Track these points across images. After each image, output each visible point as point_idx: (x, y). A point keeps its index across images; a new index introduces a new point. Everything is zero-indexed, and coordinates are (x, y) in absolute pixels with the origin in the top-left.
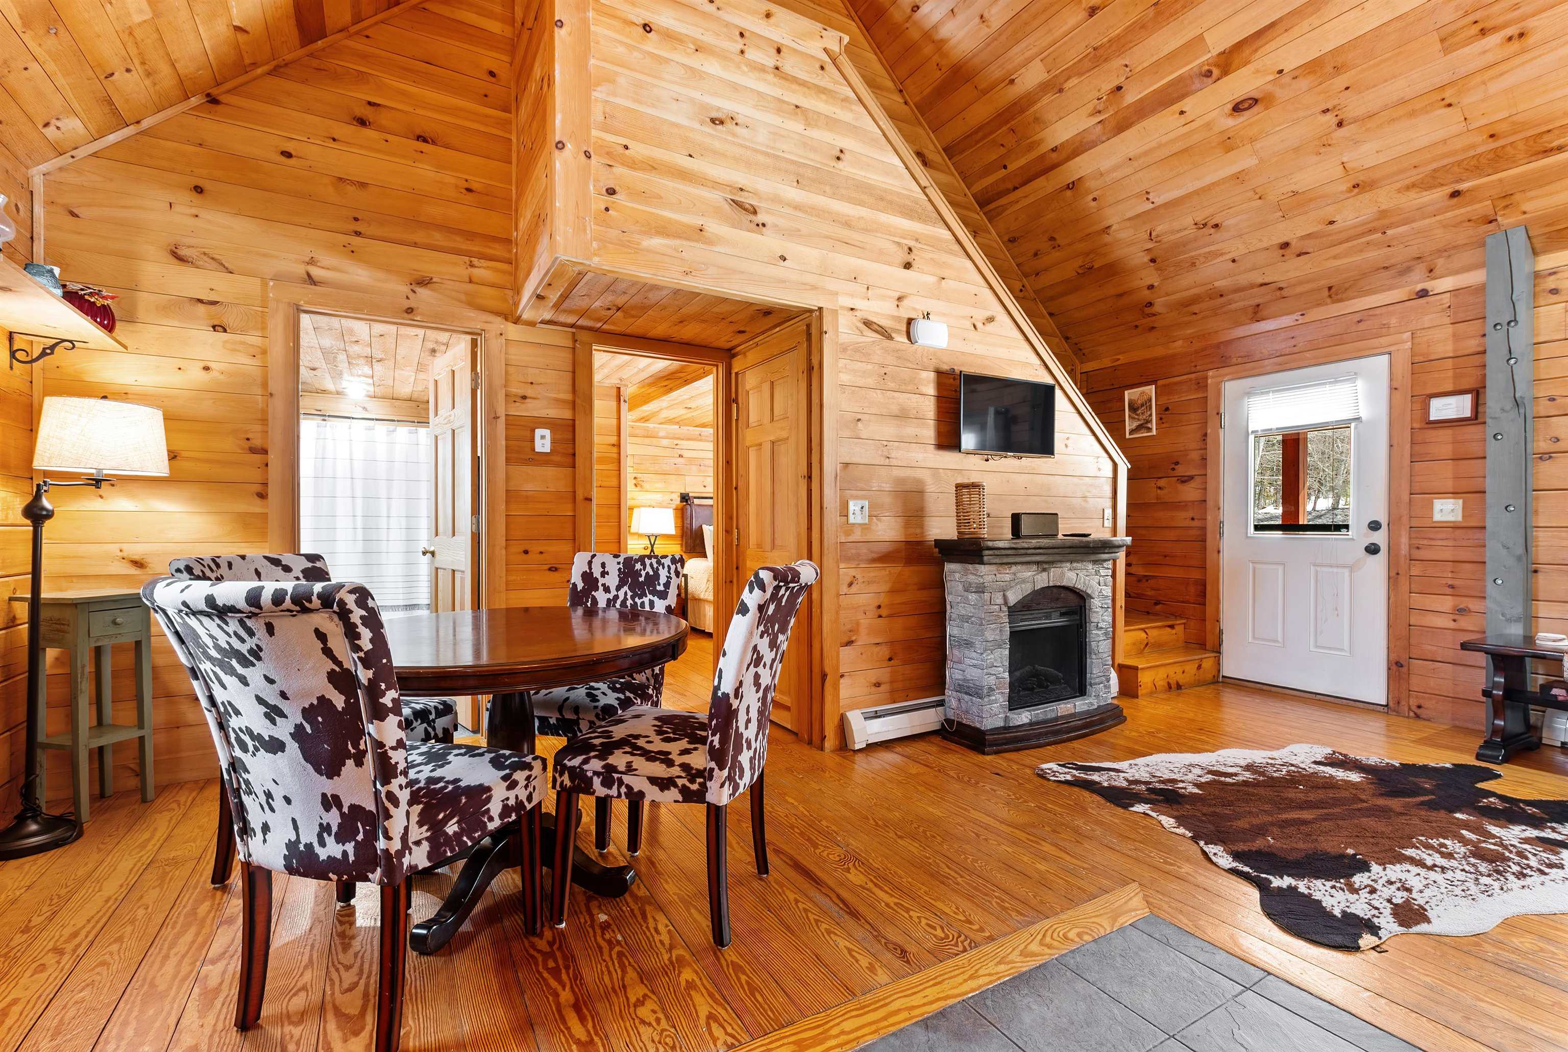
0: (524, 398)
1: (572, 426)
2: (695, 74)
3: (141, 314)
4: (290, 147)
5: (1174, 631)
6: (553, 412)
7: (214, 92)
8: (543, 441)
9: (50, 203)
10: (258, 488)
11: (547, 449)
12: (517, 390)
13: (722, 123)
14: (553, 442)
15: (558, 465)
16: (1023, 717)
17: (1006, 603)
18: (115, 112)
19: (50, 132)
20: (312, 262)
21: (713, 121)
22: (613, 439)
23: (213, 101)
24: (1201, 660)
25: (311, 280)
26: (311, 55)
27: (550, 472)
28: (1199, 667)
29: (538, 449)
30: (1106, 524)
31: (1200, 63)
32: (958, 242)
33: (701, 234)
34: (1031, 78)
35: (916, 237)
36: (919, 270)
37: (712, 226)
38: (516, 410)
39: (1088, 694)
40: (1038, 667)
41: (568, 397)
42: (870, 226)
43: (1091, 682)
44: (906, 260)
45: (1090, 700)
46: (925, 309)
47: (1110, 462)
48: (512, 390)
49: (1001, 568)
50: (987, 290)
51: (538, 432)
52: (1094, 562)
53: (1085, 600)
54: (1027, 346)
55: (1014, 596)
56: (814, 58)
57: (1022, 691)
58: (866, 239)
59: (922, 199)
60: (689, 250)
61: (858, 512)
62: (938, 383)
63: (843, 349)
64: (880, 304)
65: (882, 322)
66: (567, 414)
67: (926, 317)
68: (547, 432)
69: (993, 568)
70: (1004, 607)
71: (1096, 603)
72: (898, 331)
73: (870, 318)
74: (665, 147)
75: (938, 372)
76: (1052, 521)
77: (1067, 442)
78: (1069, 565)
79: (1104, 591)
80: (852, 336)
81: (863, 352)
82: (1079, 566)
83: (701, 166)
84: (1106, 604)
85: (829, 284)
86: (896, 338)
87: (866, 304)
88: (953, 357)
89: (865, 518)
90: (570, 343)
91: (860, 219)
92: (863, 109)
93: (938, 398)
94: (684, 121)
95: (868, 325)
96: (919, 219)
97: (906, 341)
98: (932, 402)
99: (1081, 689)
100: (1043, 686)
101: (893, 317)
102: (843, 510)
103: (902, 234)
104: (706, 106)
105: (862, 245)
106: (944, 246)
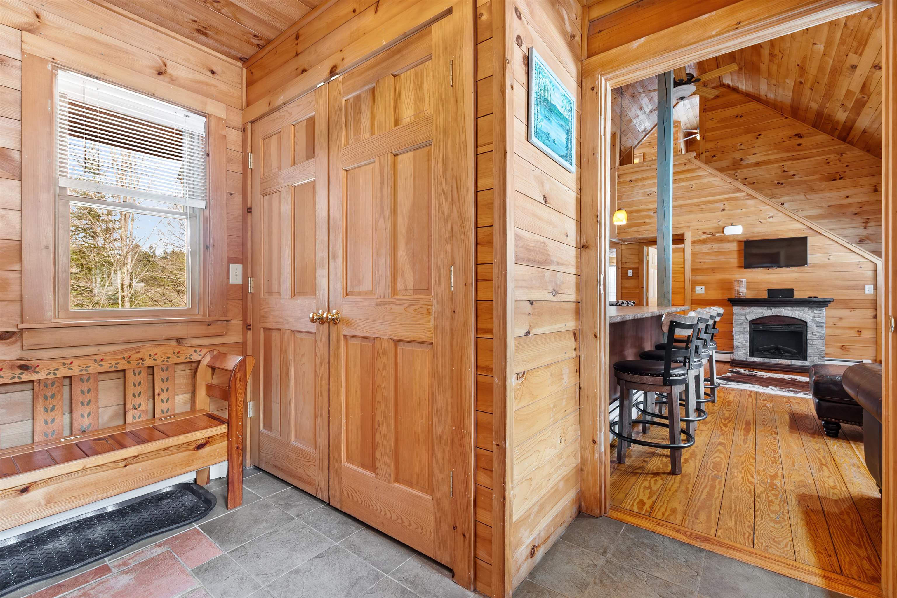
0: (626, 263)
1: (638, 268)
2: (643, 186)
6: (633, 265)
8: (630, 273)
11: (631, 275)
13: (652, 194)
14: (633, 273)
15: (635, 279)
16: (757, 360)
17: (747, 320)
21: (648, 195)
22: (682, 266)
27: (632, 281)
29: (629, 275)
30: (867, 292)
31: (858, 95)
32: (749, 195)
33: (645, 223)
34: (815, 106)
35: (727, 200)
36: (729, 210)
37: (648, 221)
38: (625, 266)
39: (807, 360)
40: (780, 346)
41: (637, 261)
42: (705, 203)
43: (808, 355)
44: (722, 208)
45: (805, 362)
46: (732, 222)
47: (870, 263)
48: (623, 261)
49: (744, 308)
50: (768, 207)
51: (629, 271)
52: (810, 307)
53: (806, 323)
54: (796, 222)
55: (750, 317)
56: (682, 164)
57: (766, 353)
58: (704, 207)
59: (730, 187)
60: (641, 228)
61: (700, 290)
62: (739, 246)
63: (694, 242)
64: (710, 226)
65: (711, 231)
66: (637, 265)
67: (732, 225)
68: (631, 271)
69: (739, 308)
70: (746, 321)
71: (811, 324)
72: (718, 232)
73: (705, 231)
74: (635, 206)
75: (739, 242)
76: (791, 292)
77: (830, 258)
78: (790, 308)
79: (818, 320)
80: (697, 238)
81: (703, 242)
82: (798, 309)
83: (645, 207)
84: (820, 326)
85: (687, 225)
86: (717, 235)
87: (704, 227)
88: (748, 235)
89: (703, 292)
90: (638, 247)
91: (701, 202)
92: (701, 169)
93: (739, 250)
94: (640, 198)
95: (704, 233)
96: (729, 193)
97: (723, 235)
98: (736, 253)
99: (805, 358)
100: (780, 353)
101: (716, 228)
102: (693, 290)
103: (720, 201)
104: (646, 192)
105: (702, 210)
106: (742, 198)
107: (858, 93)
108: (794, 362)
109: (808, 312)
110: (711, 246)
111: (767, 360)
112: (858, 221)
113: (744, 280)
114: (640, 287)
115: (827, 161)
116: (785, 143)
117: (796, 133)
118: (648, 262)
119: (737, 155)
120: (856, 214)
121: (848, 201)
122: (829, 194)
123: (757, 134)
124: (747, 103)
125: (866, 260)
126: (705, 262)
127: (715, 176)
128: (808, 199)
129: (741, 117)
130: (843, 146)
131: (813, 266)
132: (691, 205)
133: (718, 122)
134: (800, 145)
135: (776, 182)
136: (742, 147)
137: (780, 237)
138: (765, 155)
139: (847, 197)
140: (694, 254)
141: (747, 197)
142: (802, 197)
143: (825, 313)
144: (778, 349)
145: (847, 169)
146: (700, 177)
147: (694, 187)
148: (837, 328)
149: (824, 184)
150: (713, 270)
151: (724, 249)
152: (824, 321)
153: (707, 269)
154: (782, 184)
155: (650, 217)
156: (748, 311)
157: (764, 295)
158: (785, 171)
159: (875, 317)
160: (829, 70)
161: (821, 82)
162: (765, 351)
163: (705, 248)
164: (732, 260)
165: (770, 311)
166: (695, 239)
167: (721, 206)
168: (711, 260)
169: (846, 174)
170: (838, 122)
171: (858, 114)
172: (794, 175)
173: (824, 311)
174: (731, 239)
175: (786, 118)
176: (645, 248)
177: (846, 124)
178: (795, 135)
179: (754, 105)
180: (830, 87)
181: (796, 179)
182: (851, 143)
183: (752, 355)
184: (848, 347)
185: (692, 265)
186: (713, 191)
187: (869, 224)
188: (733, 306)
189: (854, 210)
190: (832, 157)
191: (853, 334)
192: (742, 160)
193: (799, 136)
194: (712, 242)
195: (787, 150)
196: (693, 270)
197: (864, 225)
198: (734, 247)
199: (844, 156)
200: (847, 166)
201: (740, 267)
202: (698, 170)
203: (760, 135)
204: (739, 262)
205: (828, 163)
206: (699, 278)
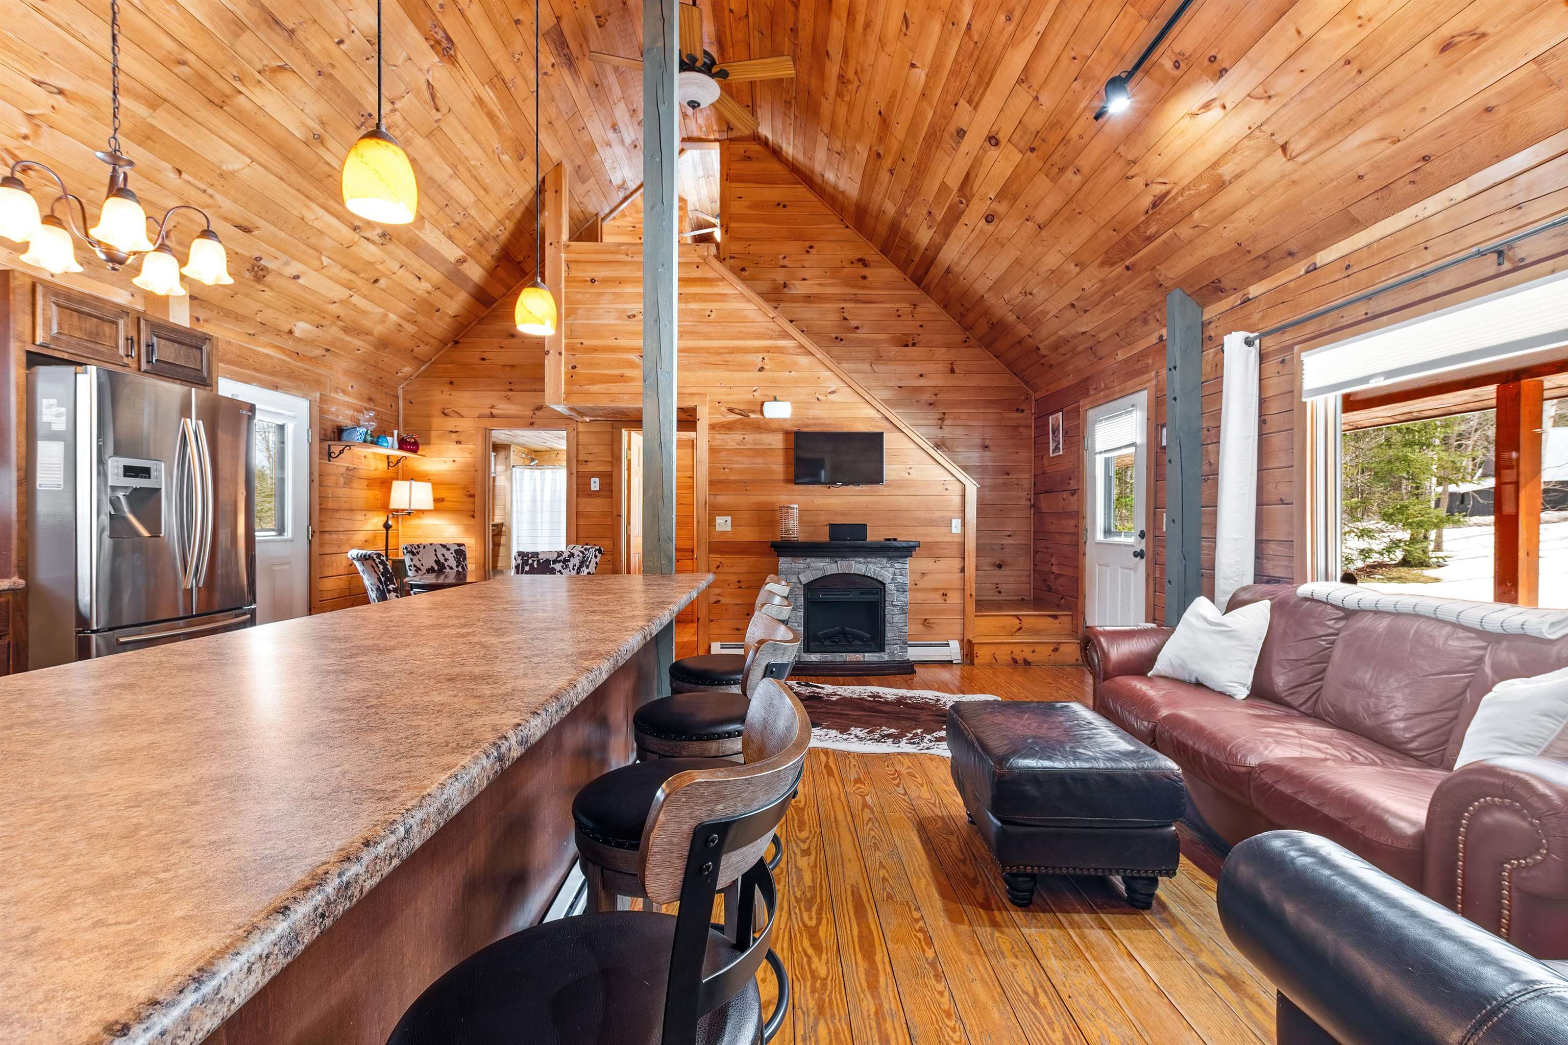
0: (586, 461)
1: (609, 475)
2: (618, 295)
3: (433, 440)
4: (484, 356)
5: (1058, 621)
6: (601, 468)
7: (457, 339)
8: (595, 484)
9: (404, 399)
10: (471, 513)
11: (597, 489)
12: (582, 457)
13: (634, 316)
14: (600, 484)
15: (604, 497)
16: (814, 658)
17: (801, 583)
18: (420, 360)
19: (400, 374)
20: (493, 407)
21: (629, 317)
23: (457, 342)
24: (1059, 643)
25: (492, 416)
26: (493, 311)
27: (599, 501)
28: (1056, 650)
29: (593, 489)
30: (954, 531)
31: (954, 196)
32: (802, 346)
33: (622, 378)
34: (890, 209)
35: (768, 350)
36: (771, 370)
37: (628, 372)
38: (582, 469)
39: (884, 651)
40: (847, 629)
41: (609, 459)
42: (732, 351)
43: (887, 642)
44: (760, 366)
45: (882, 654)
46: (775, 394)
47: (958, 483)
48: (581, 458)
49: (796, 560)
50: (829, 373)
51: (593, 480)
52: (890, 558)
53: (884, 585)
54: (868, 406)
55: (805, 578)
56: (691, 263)
57: (828, 643)
58: (730, 359)
59: (772, 325)
60: (615, 388)
61: (723, 524)
62: (786, 440)
63: (713, 427)
64: (740, 396)
65: (741, 407)
66: (608, 469)
67: (775, 399)
68: (597, 480)
69: (789, 559)
70: (799, 585)
71: (890, 587)
72: (753, 411)
73: (733, 406)
74: (602, 338)
75: (787, 433)
76: (861, 529)
77: (910, 471)
78: (862, 560)
79: (900, 579)
80: (719, 418)
81: (728, 427)
82: (873, 560)
83: (622, 342)
84: (902, 589)
85: (702, 390)
86: (752, 416)
87: (730, 398)
88: (800, 422)
89: (728, 528)
90: (610, 430)
91: (725, 348)
92: (726, 282)
93: (786, 450)
94: (613, 322)
95: (731, 410)
96: (771, 338)
97: (759, 416)
98: (781, 453)
99: (880, 647)
100: (848, 641)
101: (750, 402)
102: (712, 523)
103: (757, 350)
104: (625, 310)
105: (726, 363)
106: (791, 351)
107: (955, 190)
108: (869, 657)
109: (886, 567)
110: (741, 437)
111: (829, 657)
112: (933, 416)
113: (795, 506)
114: (615, 514)
115: (898, 313)
116: (846, 270)
117: (859, 257)
118: (629, 461)
119: (780, 276)
120: (931, 404)
121: (922, 382)
122: (901, 368)
123: (807, 244)
124: (792, 183)
125: (953, 479)
126: (731, 469)
127: (749, 301)
128: (875, 372)
129: (784, 206)
130: (917, 293)
131: (889, 485)
132: (707, 350)
133: (750, 207)
134: (864, 278)
135: (834, 335)
136: (786, 262)
137: (845, 430)
138: (819, 284)
139: (921, 376)
140: (713, 450)
141: (799, 350)
142: (866, 367)
143: (907, 566)
144: (845, 634)
145: (920, 331)
146: (722, 297)
147: (713, 316)
148: (918, 590)
149: (894, 351)
150: (743, 485)
151: (763, 444)
152: (907, 580)
153: (735, 482)
154: (842, 340)
155: (632, 365)
156: (802, 566)
157: (824, 536)
158: (845, 319)
159: (963, 570)
160: (923, 134)
161: (907, 158)
162: (825, 639)
163: (732, 440)
164: (775, 467)
165: (834, 566)
166: (714, 421)
167: (757, 359)
168: (742, 463)
169: (920, 338)
170: (916, 247)
171: (947, 236)
172: (857, 328)
173: (909, 564)
174: (774, 426)
175: (847, 227)
176: (624, 433)
177: (928, 252)
178: (859, 260)
179: (801, 190)
180: (918, 171)
181: (860, 334)
182: (927, 290)
183: (807, 649)
184: (931, 621)
185: (710, 474)
186: (747, 330)
187: (946, 423)
188: (779, 556)
189: (927, 397)
190: (905, 307)
191: (937, 597)
192: (785, 285)
193: (864, 262)
194: (743, 429)
195: (848, 283)
196: (712, 483)
197: (939, 422)
198: (777, 441)
199: (918, 309)
200: (921, 326)
201: (788, 481)
202: (720, 283)
203: (811, 247)
204: (786, 472)
205: (899, 316)
206: (723, 499)
